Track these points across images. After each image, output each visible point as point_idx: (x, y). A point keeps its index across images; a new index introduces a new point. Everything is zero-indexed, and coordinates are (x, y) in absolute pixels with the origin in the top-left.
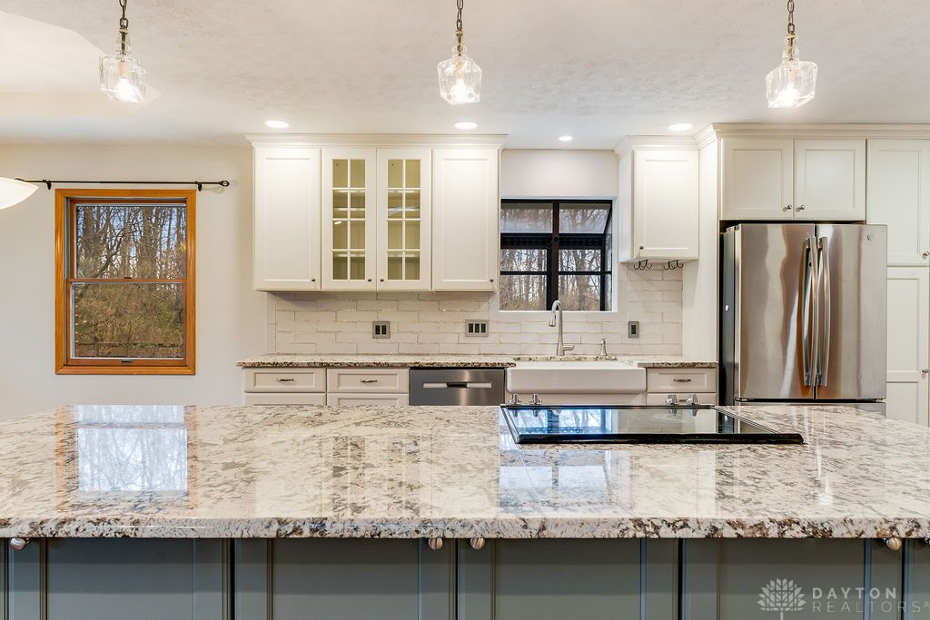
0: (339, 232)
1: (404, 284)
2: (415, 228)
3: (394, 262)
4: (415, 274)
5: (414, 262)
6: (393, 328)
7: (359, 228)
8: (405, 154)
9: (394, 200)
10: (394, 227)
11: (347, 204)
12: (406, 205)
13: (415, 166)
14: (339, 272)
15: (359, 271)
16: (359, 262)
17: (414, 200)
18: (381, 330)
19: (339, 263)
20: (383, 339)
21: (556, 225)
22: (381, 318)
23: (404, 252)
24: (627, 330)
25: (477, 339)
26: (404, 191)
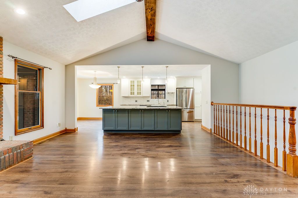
0: (131, 89)
1: (139, 96)
2: (140, 89)
3: (138, 93)
4: (140, 94)
6: (138, 101)
7: (134, 89)
8: (139, 80)
9: (138, 85)
10: (138, 89)
11: (132, 86)
12: (139, 86)
13: (140, 81)
14: (131, 94)
16: (134, 93)
17: (140, 85)
18: (136, 101)
20: (136, 102)
21: (158, 88)
22: (136, 100)
23: (139, 92)
24: (167, 101)
25: (148, 102)
26: (139, 84)
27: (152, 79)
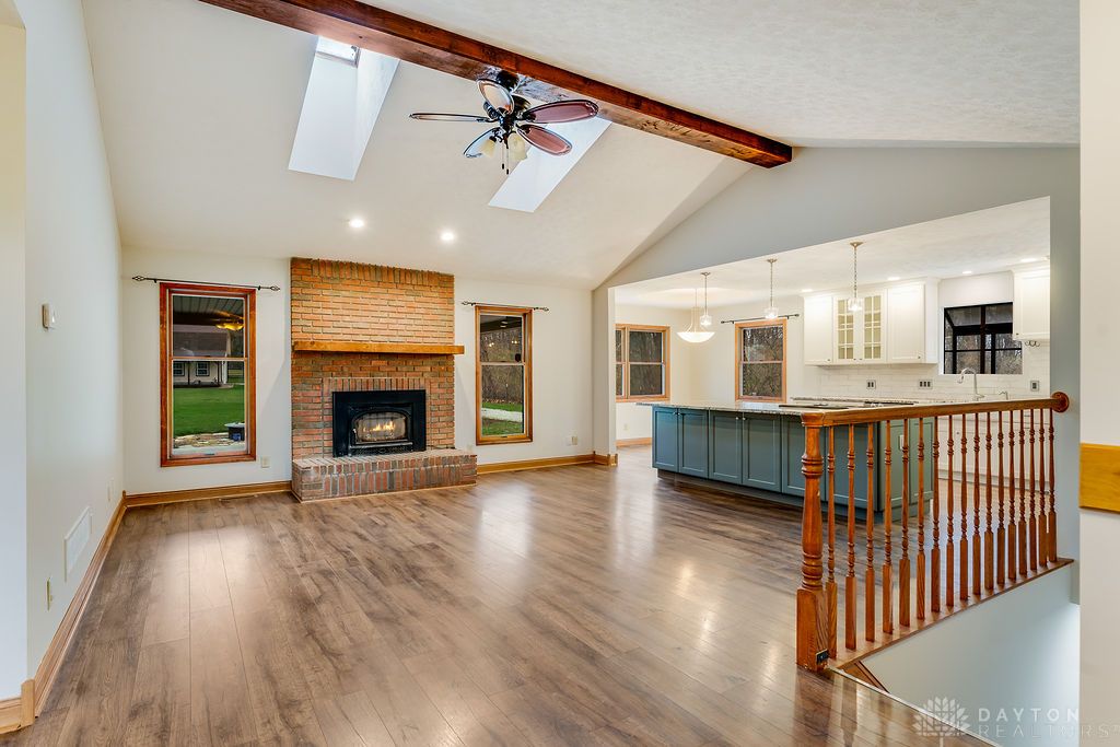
0: (841, 334)
1: (873, 361)
2: (878, 331)
3: (868, 349)
4: (878, 355)
5: (878, 349)
6: (877, 384)
7: (850, 333)
8: (872, 294)
9: (868, 318)
10: (868, 332)
11: (846, 321)
12: (873, 318)
13: (878, 298)
14: (841, 356)
15: (850, 355)
16: (850, 350)
17: (878, 317)
18: (870, 385)
19: (841, 350)
20: (871, 389)
21: (983, 320)
22: (872, 379)
23: (873, 344)
24: (1029, 386)
25: (925, 390)
26: (873, 312)
27: (942, 283)
